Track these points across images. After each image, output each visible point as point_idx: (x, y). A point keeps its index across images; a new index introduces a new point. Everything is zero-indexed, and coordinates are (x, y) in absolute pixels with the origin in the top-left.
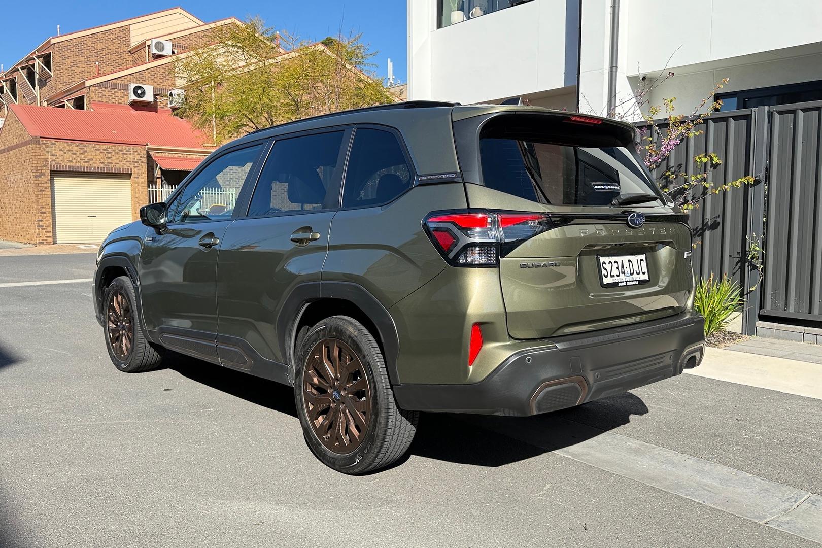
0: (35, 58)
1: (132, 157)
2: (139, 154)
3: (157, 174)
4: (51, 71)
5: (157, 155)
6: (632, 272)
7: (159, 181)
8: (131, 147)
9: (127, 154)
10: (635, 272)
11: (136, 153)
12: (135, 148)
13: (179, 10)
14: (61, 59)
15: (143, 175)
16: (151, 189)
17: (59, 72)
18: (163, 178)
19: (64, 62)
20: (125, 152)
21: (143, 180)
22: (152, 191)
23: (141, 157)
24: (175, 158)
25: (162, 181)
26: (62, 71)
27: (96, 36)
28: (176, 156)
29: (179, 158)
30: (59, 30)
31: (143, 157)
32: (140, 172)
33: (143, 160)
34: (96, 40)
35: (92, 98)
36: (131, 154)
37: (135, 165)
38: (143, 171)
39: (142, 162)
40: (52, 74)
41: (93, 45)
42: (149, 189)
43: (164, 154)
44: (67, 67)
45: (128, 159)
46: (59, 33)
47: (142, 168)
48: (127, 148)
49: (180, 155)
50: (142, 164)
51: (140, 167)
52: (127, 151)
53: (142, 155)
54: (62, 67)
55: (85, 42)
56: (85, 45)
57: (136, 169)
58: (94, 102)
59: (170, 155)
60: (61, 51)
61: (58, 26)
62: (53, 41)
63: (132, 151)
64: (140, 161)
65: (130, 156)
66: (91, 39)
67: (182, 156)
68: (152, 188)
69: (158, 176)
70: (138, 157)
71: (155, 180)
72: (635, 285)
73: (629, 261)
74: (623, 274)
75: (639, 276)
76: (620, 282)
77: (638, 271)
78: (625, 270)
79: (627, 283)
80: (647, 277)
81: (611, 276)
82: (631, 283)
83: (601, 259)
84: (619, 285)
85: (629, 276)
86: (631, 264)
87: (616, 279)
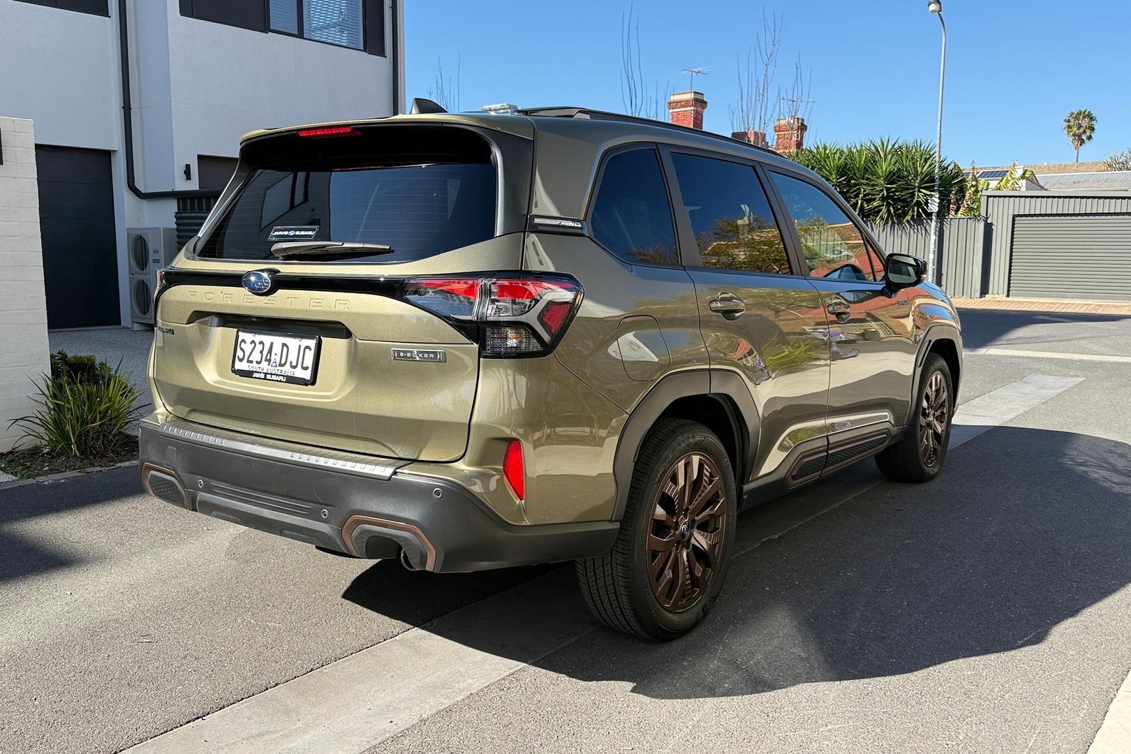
6: (283, 362)
10: (288, 363)
72: (281, 381)
73: (284, 345)
74: (267, 363)
75: (293, 370)
76: (256, 372)
77: (294, 364)
78: (273, 357)
79: (267, 375)
80: (307, 375)
81: (249, 361)
82: (274, 377)
83: (242, 335)
84: (255, 375)
85: (276, 366)
86: (285, 348)
87: (254, 367)
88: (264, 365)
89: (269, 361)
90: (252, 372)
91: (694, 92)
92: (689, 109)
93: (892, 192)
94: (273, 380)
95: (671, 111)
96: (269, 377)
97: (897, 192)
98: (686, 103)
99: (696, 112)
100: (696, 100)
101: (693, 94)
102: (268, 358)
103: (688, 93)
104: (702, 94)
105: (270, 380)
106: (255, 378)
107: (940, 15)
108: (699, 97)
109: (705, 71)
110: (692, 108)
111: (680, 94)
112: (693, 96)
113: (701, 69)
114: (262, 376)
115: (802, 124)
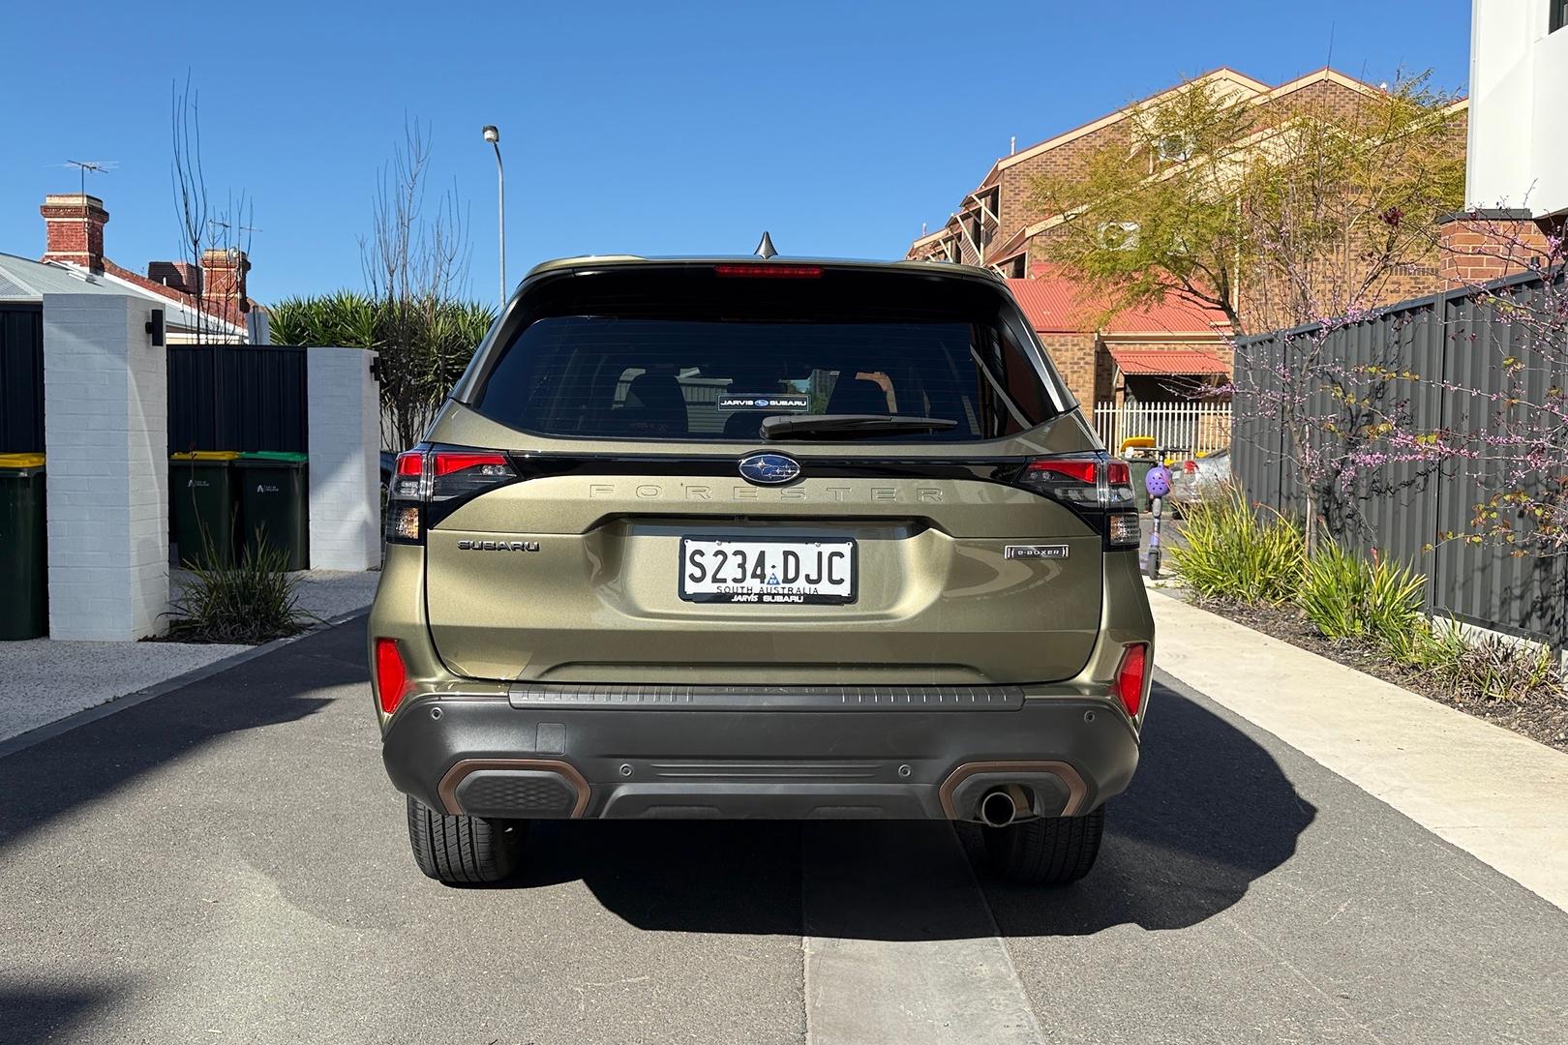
0: (975, 198)
1: (1069, 354)
2: (1082, 349)
3: (1117, 382)
4: (997, 217)
5: (1120, 348)
6: (790, 577)
7: (1120, 395)
8: (1069, 337)
9: (1060, 350)
10: (802, 578)
11: (1076, 348)
12: (1076, 339)
13: (1224, 73)
14: (1012, 194)
15: (1087, 385)
16: (1099, 411)
17: (1007, 216)
18: (1129, 390)
19: (1018, 198)
20: (1057, 346)
21: (1086, 395)
22: (1102, 414)
23: (1085, 354)
24: (1153, 352)
25: (1126, 395)
26: (1012, 214)
27: (1072, 146)
28: (1155, 348)
29: (1161, 351)
30: (1013, 144)
31: (1089, 355)
32: (1081, 381)
33: (1088, 359)
34: (1070, 153)
35: (1035, 257)
36: (1067, 350)
37: (1072, 368)
38: (1087, 378)
39: (1086, 363)
40: (998, 221)
41: (1066, 162)
42: (1096, 411)
43: (1132, 347)
44: (1021, 207)
45: (1063, 359)
46: (1013, 150)
47: (1086, 373)
48: (1062, 340)
49: (1162, 346)
50: (1087, 367)
51: (1082, 371)
52: (1061, 345)
53: (1087, 351)
54: (1013, 207)
55: (1054, 159)
56: (1053, 165)
57: (1075, 375)
58: (1038, 263)
59: (1144, 348)
60: (1013, 181)
61: (1013, 139)
62: (1002, 166)
63: (1070, 344)
64: (1082, 362)
65: (1065, 354)
66: (1063, 152)
67: (1166, 347)
68: (1102, 408)
69: (1118, 386)
70: (1080, 354)
71: (1113, 393)
72: (793, 602)
73: (786, 554)
74: (758, 580)
75: (813, 586)
76: (738, 594)
77: (814, 576)
78: (768, 571)
79: (765, 597)
80: (844, 590)
81: (715, 580)
82: (779, 599)
83: (691, 546)
84: (735, 599)
85: (778, 583)
86: (791, 559)
87: (730, 586)
88: (755, 585)
89: (762, 577)
90: (732, 596)
91: (87, 196)
92: (81, 220)
93: (450, 365)
94: (776, 603)
95: (47, 219)
96: (766, 598)
97: (457, 365)
98: (75, 211)
99: (92, 226)
100: (91, 208)
101: (85, 199)
102: (758, 572)
103: (77, 196)
104: (101, 201)
105: (770, 602)
106: (739, 602)
107: (496, 145)
108: (95, 204)
109: (104, 168)
110: (86, 220)
111: (62, 196)
112: (85, 202)
113: (97, 164)
114: (756, 599)
115: (245, 260)
